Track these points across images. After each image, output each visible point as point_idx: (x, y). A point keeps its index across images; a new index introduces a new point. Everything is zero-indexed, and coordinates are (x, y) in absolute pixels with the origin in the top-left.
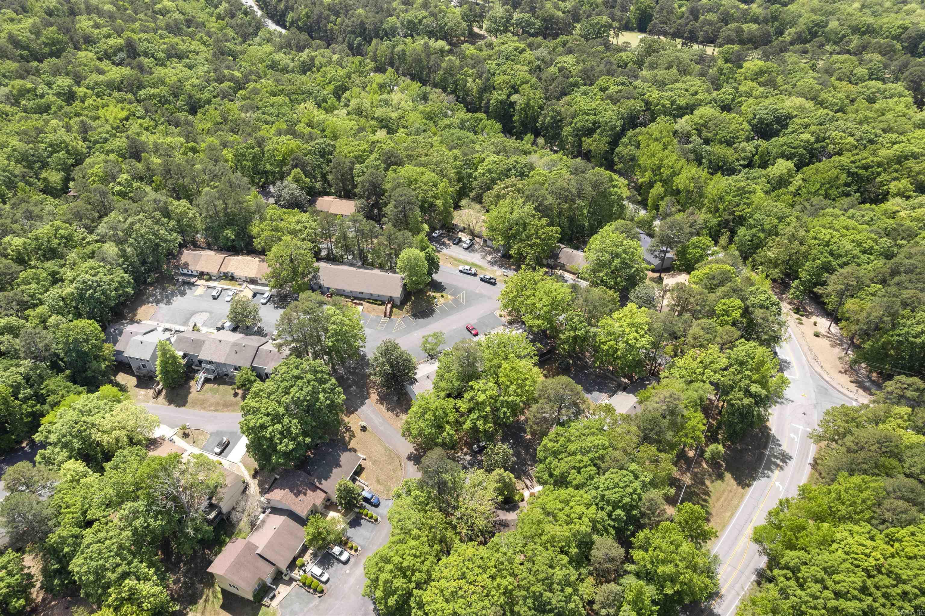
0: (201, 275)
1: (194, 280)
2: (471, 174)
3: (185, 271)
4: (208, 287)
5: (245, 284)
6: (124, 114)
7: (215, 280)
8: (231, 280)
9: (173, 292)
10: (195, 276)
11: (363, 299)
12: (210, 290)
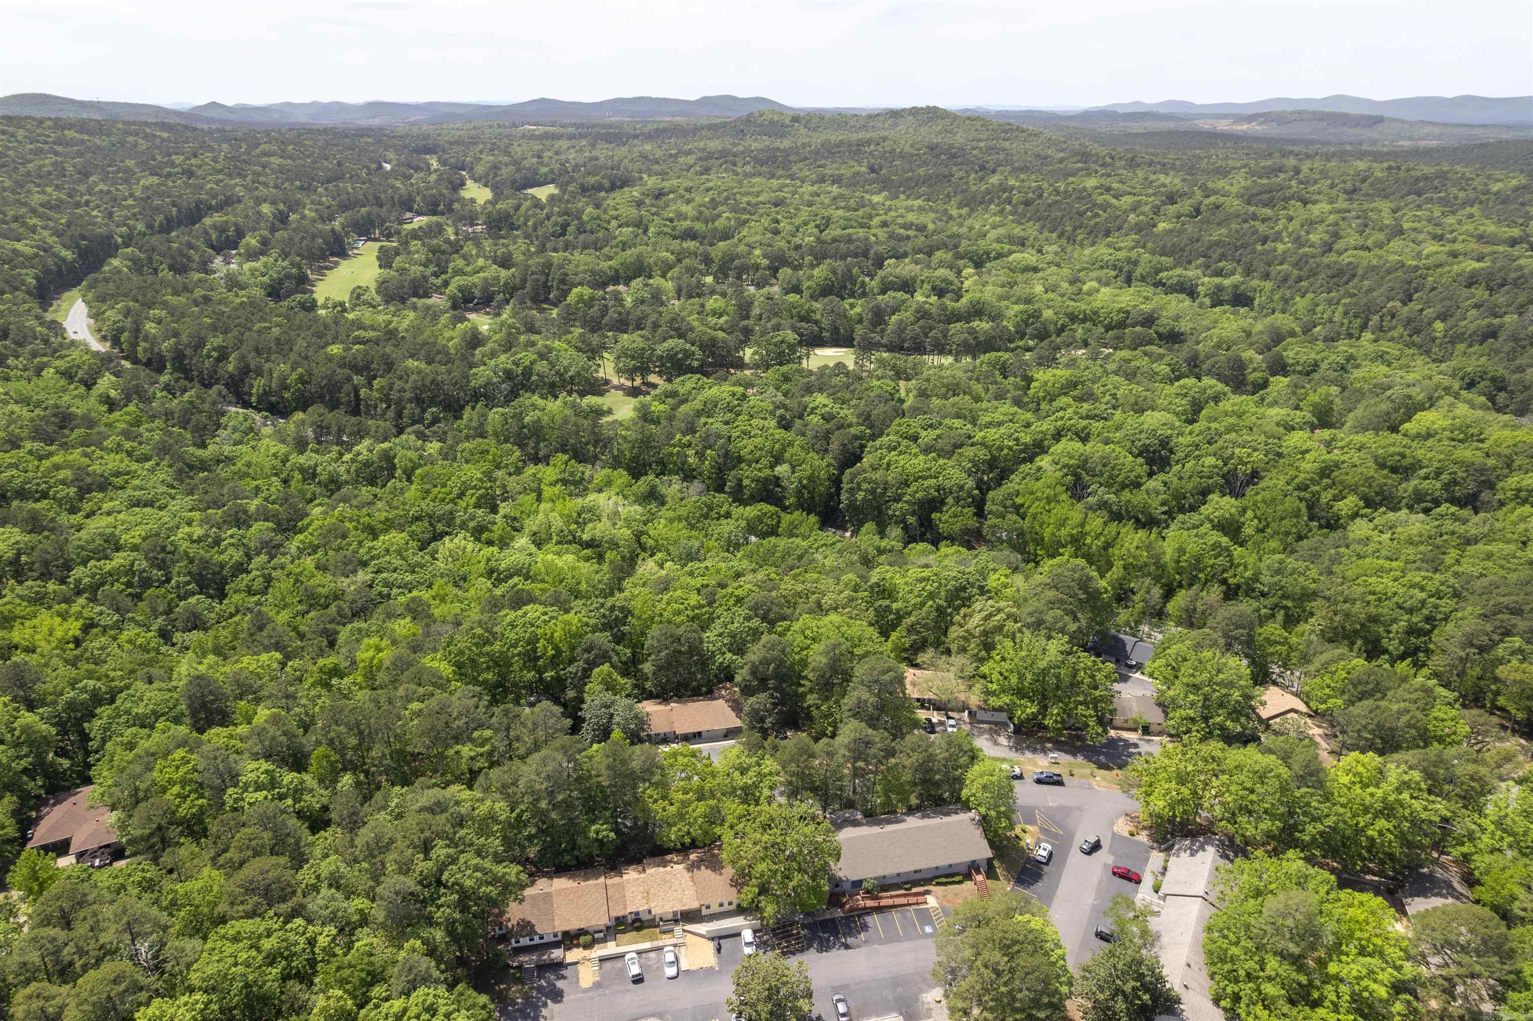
0: (570, 939)
1: (557, 954)
2: (888, 606)
3: (525, 941)
4: (602, 960)
5: (678, 929)
6: (74, 627)
7: (604, 940)
8: (638, 929)
9: (527, 997)
10: (556, 945)
11: (928, 881)
12: (608, 965)
